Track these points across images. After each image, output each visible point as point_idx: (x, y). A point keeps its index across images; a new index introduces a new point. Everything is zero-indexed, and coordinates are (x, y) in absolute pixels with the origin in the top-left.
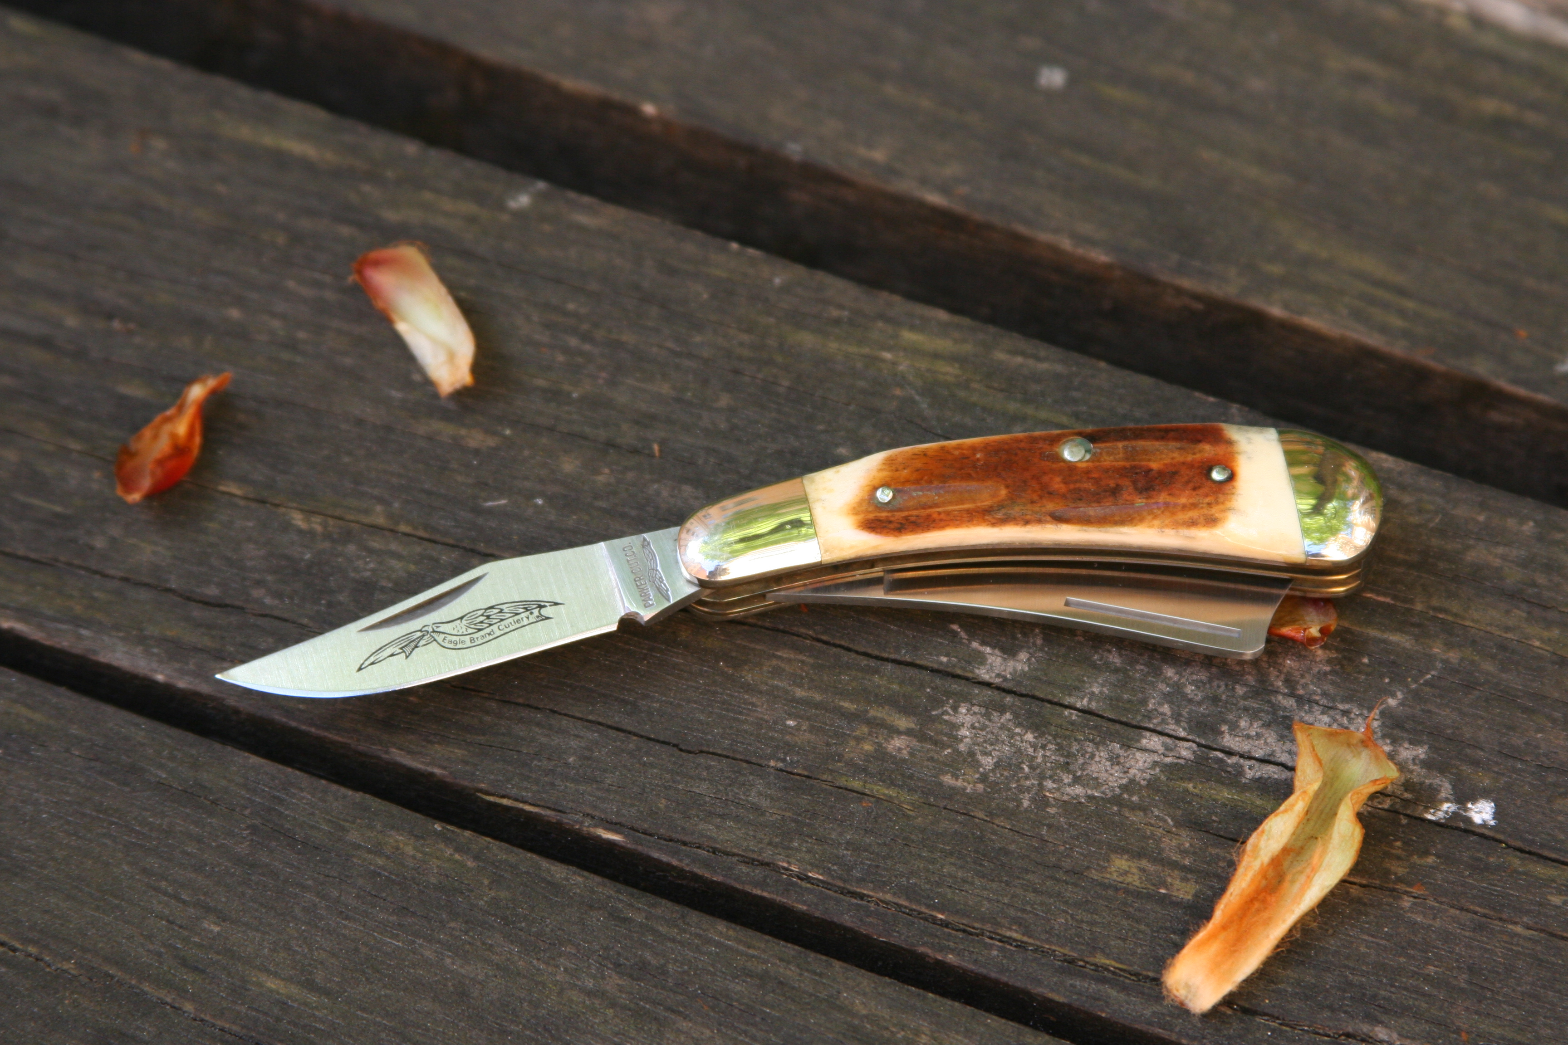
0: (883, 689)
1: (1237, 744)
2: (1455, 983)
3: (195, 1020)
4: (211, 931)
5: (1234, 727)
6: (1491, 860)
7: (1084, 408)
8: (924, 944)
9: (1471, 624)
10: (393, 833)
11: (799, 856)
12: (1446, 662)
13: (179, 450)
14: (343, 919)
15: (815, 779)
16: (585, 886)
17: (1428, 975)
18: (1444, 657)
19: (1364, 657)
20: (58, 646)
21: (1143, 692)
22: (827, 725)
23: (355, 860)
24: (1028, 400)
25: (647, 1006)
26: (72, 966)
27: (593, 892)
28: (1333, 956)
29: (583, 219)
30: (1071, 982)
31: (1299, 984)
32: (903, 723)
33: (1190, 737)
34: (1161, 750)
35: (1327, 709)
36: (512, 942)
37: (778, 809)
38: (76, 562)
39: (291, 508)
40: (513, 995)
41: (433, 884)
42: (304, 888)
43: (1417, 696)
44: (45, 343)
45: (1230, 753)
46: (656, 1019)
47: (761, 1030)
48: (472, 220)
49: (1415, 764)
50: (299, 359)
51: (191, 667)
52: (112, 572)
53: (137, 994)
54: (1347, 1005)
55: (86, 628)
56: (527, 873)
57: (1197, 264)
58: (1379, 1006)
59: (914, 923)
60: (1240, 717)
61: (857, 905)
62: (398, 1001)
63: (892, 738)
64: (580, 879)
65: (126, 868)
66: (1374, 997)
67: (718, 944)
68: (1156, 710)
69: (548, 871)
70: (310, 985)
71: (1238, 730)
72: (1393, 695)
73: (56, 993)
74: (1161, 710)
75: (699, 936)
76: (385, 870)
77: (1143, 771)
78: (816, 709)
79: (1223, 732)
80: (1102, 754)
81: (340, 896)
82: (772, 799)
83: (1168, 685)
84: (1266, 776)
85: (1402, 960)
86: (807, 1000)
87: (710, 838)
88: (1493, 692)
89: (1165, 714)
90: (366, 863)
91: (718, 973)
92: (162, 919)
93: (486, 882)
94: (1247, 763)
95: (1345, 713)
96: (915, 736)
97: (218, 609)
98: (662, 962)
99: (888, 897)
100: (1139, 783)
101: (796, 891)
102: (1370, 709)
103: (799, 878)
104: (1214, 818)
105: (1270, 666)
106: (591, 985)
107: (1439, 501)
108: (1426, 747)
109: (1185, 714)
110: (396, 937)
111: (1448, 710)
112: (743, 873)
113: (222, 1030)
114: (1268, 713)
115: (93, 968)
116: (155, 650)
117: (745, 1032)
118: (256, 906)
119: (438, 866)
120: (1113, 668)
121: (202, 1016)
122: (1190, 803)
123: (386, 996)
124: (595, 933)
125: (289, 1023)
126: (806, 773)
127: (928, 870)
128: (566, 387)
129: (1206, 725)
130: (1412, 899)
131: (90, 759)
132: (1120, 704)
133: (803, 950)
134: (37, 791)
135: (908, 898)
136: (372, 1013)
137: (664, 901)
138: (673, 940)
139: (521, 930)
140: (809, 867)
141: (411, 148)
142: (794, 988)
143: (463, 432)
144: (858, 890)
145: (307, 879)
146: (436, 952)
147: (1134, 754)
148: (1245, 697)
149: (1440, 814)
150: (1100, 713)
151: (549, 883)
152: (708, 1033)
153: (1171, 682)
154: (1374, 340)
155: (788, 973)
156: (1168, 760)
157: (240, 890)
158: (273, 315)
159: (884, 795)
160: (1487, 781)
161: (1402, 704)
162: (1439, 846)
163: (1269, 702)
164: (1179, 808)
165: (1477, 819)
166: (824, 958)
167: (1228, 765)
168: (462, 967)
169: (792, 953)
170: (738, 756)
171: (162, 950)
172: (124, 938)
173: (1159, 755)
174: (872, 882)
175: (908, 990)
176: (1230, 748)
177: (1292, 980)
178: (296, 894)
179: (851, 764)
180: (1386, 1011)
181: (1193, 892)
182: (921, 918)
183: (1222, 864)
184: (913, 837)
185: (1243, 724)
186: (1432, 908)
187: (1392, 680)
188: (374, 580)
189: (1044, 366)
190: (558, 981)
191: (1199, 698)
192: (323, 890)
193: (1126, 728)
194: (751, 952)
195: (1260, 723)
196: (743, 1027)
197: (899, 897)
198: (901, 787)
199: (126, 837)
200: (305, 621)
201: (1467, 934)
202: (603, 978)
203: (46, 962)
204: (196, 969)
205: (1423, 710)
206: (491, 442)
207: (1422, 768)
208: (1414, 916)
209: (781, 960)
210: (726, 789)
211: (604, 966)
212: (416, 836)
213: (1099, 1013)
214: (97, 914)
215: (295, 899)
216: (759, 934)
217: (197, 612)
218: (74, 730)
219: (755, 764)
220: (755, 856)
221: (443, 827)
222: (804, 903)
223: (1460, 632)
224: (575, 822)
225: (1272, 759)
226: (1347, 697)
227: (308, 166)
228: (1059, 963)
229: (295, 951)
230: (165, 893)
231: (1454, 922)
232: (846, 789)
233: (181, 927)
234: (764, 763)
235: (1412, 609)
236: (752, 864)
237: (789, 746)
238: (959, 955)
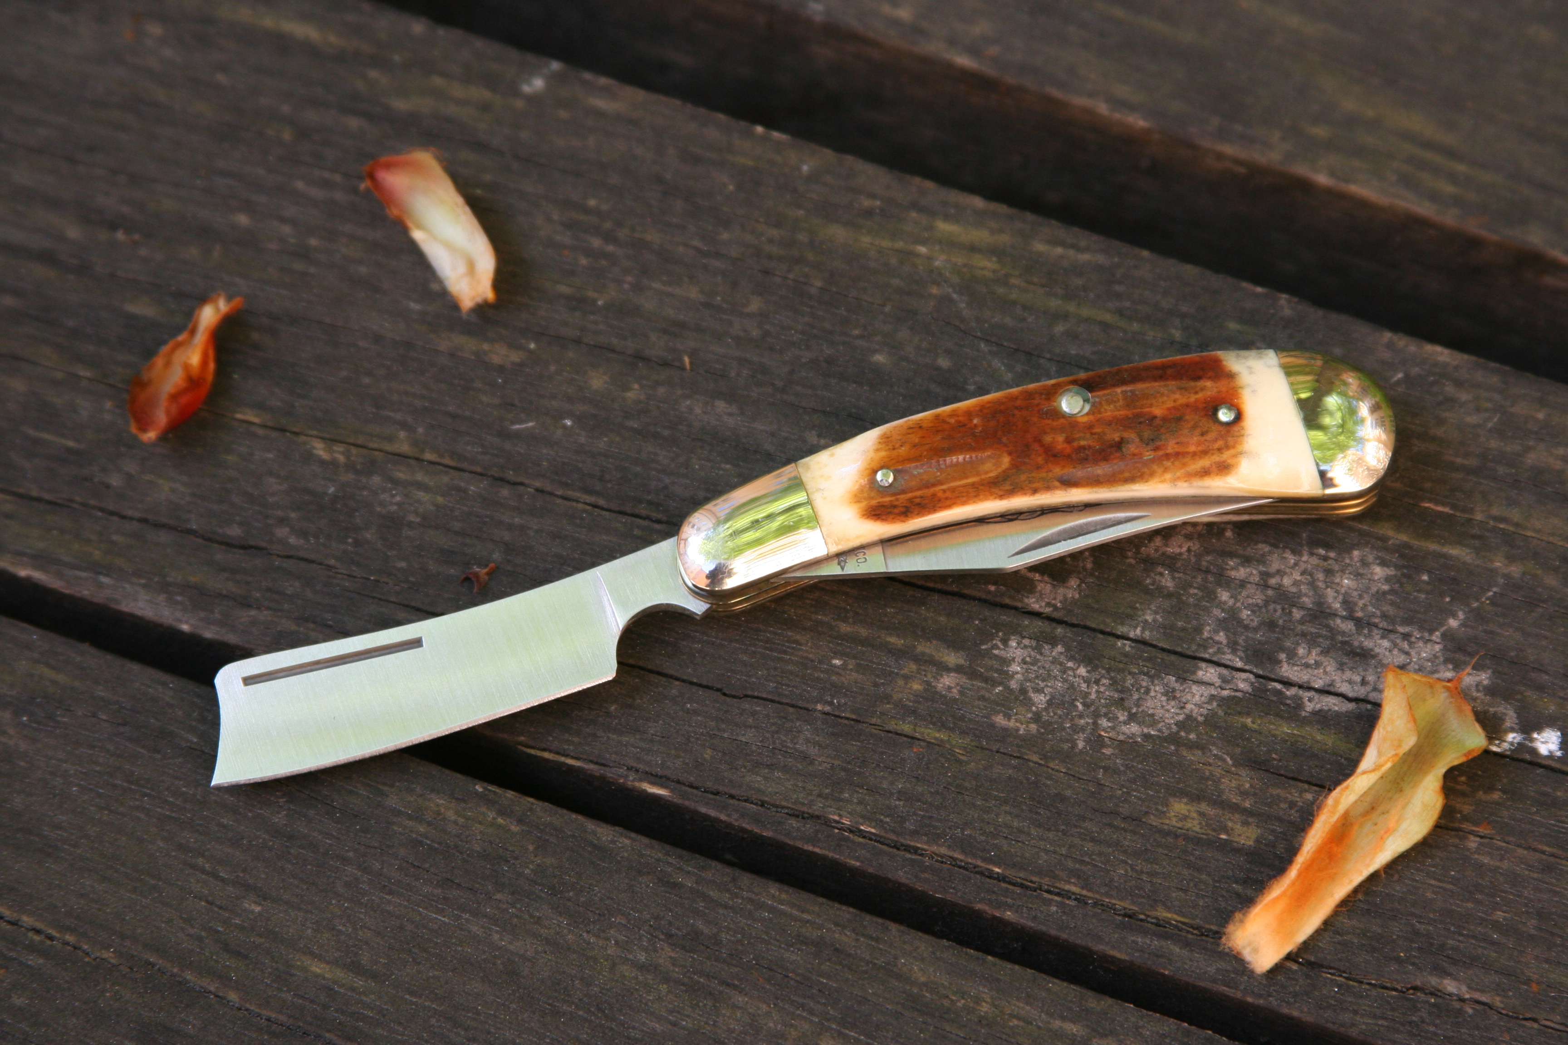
0: (930, 622)
1: (1296, 673)
2: (1525, 929)
3: (240, 1009)
4: (252, 912)
5: (1292, 655)
6: (1559, 794)
7: (1128, 304)
8: (982, 901)
9: (1533, 535)
10: (433, 796)
11: (850, 808)
12: (1507, 576)
13: (193, 382)
14: (387, 894)
15: (863, 722)
16: (633, 849)
17: (1497, 922)
18: (1505, 571)
19: (1423, 573)
20: (78, 595)
21: (1197, 619)
22: (874, 663)
23: (395, 828)
24: (1069, 296)
25: (702, 980)
26: (111, 954)
27: (642, 855)
28: (1399, 903)
29: (600, 103)
30: (1133, 938)
31: (1364, 935)
32: (952, 658)
33: (1247, 667)
34: (1218, 682)
35: (1387, 633)
36: (560, 914)
37: (827, 757)
38: (92, 502)
39: (311, 436)
40: (564, 972)
41: (478, 852)
42: (345, 860)
43: (1478, 616)
44: (47, 258)
45: (1288, 683)
46: (710, 994)
47: (818, 1002)
48: (485, 107)
49: (1478, 691)
50: (312, 270)
51: (217, 616)
52: (130, 513)
53: (180, 983)
54: (1415, 957)
55: (107, 575)
56: (573, 836)
57: (1238, 128)
58: (1447, 957)
59: (970, 878)
60: (1298, 644)
61: (912, 860)
62: (447, 983)
63: (942, 676)
64: (627, 842)
65: (161, 844)
66: (1443, 946)
67: (771, 909)
68: (1211, 638)
69: (594, 833)
70: (356, 968)
71: (1296, 659)
72: (1454, 616)
73: (96, 985)
74: (1217, 638)
75: (751, 901)
76: (427, 838)
77: (1199, 706)
78: (862, 646)
79: (1280, 662)
80: (1157, 688)
81: (382, 868)
82: (820, 746)
83: (1223, 610)
84: (1326, 708)
85: (1470, 905)
86: (864, 968)
87: (759, 791)
88: (1557, 609)
89: (1221, 643)
90: (407, 831)
91: (772, 941)
92: (200, 899)
93: (531, 848)
94: (1307, 695)
95: (1406, 636)
96: (965, 673)
97: (242, 551)
98: (715, 930)
99: (943, 850)
100: (1196, 719)
101: (848, 847)
102: (1431, 631)
103: (851, 831)
104: (1274, 756)
105: (1327, 587)
106: (643, 959)
107: (1497, 397)
108: (1489, 672)
109: (1241, 641)
110: (441, 912)
111: (1511, 630)
112: (793, 828)
113: (268, 1020)
114: (1326, 638)
115: (133, 956)
116: (179, 598)
117: (803, 1006)
118: (296, 882)
119: (481, 832)
120: (1166, 592)
121: (248, 1006)
122: (1248, 739)
123: (434, 977)
124: (645, 902)
125: (336, 1011)
126: (854, 717)
127: (983, 821)
128: (591, 294)
129: (1263, 654)
130: (1478, 839)
131: (119, 724)
132: (1175, 633)
133: (858, 912)
134: (66, 762)
135: (963, 852)
136: (420, 997)
137: (714, 863)
138: (726, 907)
139: (569, 900)
140: (861, 820)
141: (418, 27)
142: (850, 955)
143: (486, 346)
144: (912, 844)
145: (348, 851)
146: (482, 927)
147: (1190, 688)
148: (1302, 622)
149: (1506, 746)
150: (1154, 643)
151: (594, 846)
152: (764, 1008)
153: (1226, 607)
154: (1424, 209)
155: (844, 938)
156: (1225, 693)
157: (280, 865)
158: (283, 220)
159: (936, 738)
160: (1553, 708)
161: (1464, 625)
162: (1505, 780)
163: (1327, 626)
164: (1238, 745)
165: (1543, 750)
166: (880, 920)
167: (1287, 698)
168: (510, 943)
169: (848, 916)
170: (785, 700)
171: (203, 934)
172: (163, 922)
173: (1216, 688)
174: (926, 835)
175: (967, 954)
176: (1288, 678)
177: (1358, 931)
178: (337, 868)
179: (899, 704)
180: (1454, 962)
181: (1254, 836)
182: (976, 873)
183: (1283, 806)
184: (966, 784)
185: (1301, 651)
186: (1499, 849)
187: (1453, 599)
188: (401, 514)
189: (1086, 257)
190: (609, 955)
191: (1255, 624)
192: (364, 862)
193: (1181, 659)
194: (805, 916)
195: (1319, 649)
196: (801, 1000)
197: (955, 851)
198: (952, 730)
199: (159, 810)
200: (332, 562)
201: (1536, 875)
202: (655, 951)
203: (84, 951)
204: (238, 954)
205: (1485, 631)
206: (516, 357)
207: (1485, 695)
208: (1481, 858)
209: (837, 924)
210: (773, 737)
211: (656, 937)
212: (457, 799)
213: (1162, 971)
214: (133, 896)
215: (336, 873)
216: (812, 896)
217: (220, 555)
218: (100, 692)
219: (801, 708)
220: (805, 809)
221: (484, 788)
222: (857, 859)
223: (1522, 544)
224: (619, 775)
225: (1332, 689)
226: (1407, 619)
227: (310, 50)
228: (1120, 918)
229: (339, 931)
230: (203, 871)
231: (1522, 863)
232: (897, 734)
233: (221, 908)
234: (811, 706)
235: (1471, 519)
236: (803, 818)
237: (836, 687)
238: (1017, 912)
